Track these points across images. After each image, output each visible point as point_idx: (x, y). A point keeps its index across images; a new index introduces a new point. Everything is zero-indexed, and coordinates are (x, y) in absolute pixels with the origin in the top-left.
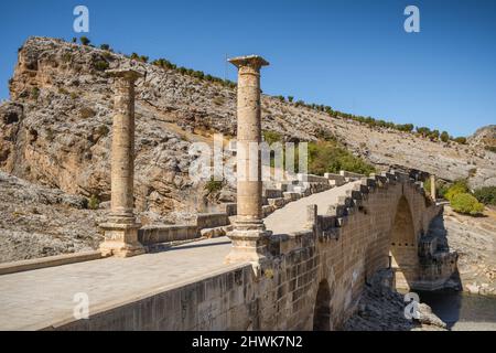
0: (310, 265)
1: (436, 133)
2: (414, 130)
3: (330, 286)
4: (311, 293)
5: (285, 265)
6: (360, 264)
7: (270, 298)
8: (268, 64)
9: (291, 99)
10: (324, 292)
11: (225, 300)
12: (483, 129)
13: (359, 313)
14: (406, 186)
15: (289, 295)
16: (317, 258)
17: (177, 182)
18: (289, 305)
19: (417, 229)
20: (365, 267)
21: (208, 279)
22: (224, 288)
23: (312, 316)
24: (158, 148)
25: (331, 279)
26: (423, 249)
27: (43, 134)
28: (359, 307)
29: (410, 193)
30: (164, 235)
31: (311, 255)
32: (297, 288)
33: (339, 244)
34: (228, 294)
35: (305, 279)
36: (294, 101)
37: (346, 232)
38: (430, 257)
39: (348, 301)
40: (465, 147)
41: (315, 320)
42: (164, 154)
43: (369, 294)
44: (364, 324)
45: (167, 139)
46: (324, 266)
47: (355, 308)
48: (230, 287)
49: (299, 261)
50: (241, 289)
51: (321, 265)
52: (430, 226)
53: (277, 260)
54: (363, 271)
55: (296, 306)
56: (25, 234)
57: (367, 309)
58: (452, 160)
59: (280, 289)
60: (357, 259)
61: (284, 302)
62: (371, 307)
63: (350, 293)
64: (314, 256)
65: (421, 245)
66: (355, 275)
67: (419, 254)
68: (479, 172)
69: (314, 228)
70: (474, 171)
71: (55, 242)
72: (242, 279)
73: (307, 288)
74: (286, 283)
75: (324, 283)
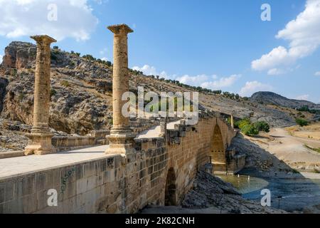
0: (162, 158)
1: (233, 95)
2: (222, 93)
3: (176, 171)
4: (163, 175)
5: (145, 157)
6: (194, 160)
7: (134, 178)
8: (132, 31)
9: (158, 77)
10: (172, 175)
11: (100, 178)
13: (194, 188)
14: (218, 119)
15: (148, 176)
16: (167, 154)
17: (95, 120)
18: (148, 182)
19: (225, 143)
20: (197, 162)
21: (85, 163)
22: (99, 169)
23: (164, 190)
24: (84, 102)
25: (176, 168)
26: (228, 154)
27: (17, 94)
28: (193, 185)
29: (221, 123)
30: (72, 142)
31: (163, 152)
32: (153, 172)
33: (180, 147)
34: (102, 174)
35: (159, 167)
36: (160, 78)
37: (185, 141)
38: (232, 158)
39: (187, 181)
40: (248, 102)
41: (166, 192)
42: (87, 105)
43: (200, 178)
44: (196, 194)
45: (89, 97)
46: (171, 160)
47: (191, 185)
48: (104, 169)
49: (154, 155)
50: (113, 171)
51: (169, 159)
52: (231, 141)
53: (139, 153)
54: (196, 164)
55: (153, 184)
57: (198, 186)
58: (241, 108)
59: (141, 172)
60: (192, 158)
61: (144, 180)
62: (200, 185)
63: (188, 177)
64: (165, 153)
65: (227, 151)
66: (191, 167)
67: (226, 157)
68: (256, 114)
69: (164, 136)
70: (253, 114)
72: (113, 164)
73: (160, 173)
74: (146, 169)
75: (171, 170)
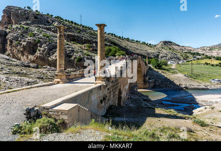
0: (117, 84)
1: (148, 43)
2: (141, 42)
4: (117, 92)
5: (111, 84)
7: (108, 94)
10: (120, 93)
11: (98, 94)
12: (161, 42)
13: (128, 98)
14: (140, 60)
15: (112, 93)
18: (112, 96)
19: (143, 73)
25: (122, 88)
26: (145, 79)
27: (14, 42)
29: (141, 62)
31: (117, 81)
32: (114, 91)
35: (116, 88)
38: (147, 82)
39: (125, 95)
40: (156, 47)
43: (131, 93)
46: (120, 85)
49: (114, 83)
50: (101, 91)
52: (147, 72)
53: (109, 83)
55: (114, 96)
56: (20, 78)
57: (131, 97)
66: (127, 87)
67: (144, 81)
70: (159, 55)
71: (30, 80)
74: (111, 90)
75: (120, 89)
